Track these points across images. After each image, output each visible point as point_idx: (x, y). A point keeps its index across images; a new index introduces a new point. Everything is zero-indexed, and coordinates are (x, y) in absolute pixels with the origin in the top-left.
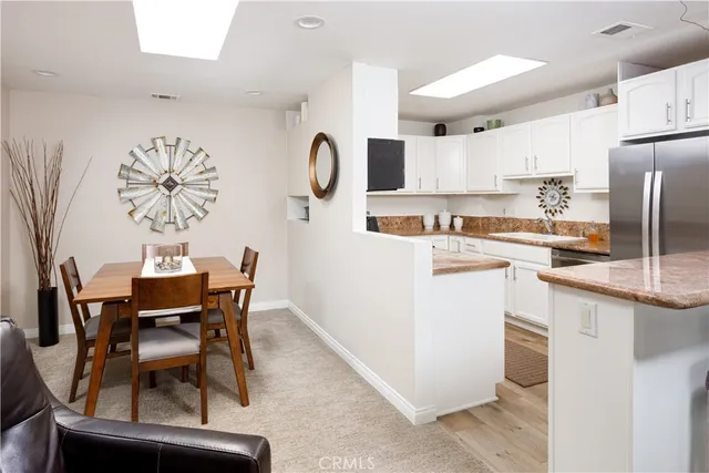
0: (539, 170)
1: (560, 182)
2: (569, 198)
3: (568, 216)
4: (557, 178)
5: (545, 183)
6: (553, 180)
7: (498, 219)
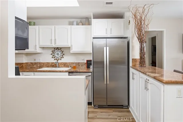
0: (57, 44)
1: (61, 49)
2: (64, 54)
3: (63, 60)
4: (60, 47)
5: (55, 49)
6: (58, 48)
7: (32, 63)
